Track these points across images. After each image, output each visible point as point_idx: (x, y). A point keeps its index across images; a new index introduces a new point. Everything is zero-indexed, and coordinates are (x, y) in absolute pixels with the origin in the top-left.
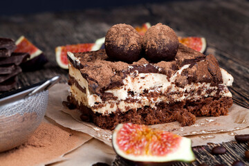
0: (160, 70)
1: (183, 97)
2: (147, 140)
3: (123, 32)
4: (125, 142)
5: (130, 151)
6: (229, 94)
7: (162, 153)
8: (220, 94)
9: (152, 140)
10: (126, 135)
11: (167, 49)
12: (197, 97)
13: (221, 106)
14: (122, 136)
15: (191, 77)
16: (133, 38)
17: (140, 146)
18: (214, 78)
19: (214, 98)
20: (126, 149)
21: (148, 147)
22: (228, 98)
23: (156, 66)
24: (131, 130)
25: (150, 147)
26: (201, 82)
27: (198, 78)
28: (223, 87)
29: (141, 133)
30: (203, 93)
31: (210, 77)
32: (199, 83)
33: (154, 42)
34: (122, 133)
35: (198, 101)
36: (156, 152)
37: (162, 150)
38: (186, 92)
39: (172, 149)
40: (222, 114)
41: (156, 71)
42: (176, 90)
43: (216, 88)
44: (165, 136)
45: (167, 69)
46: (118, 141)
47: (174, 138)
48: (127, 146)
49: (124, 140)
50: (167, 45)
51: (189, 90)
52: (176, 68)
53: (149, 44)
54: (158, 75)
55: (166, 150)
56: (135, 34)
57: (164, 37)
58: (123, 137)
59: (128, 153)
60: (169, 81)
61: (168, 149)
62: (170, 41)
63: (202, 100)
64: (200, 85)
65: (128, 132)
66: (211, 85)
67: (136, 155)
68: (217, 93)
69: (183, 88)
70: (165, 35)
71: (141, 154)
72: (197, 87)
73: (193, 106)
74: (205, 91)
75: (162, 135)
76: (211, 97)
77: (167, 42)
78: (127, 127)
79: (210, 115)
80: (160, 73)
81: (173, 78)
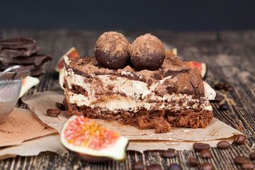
0: (141, 77)
1: (163, 106)
2: (90, 134)
3: (111, 39)
4: (71, 132)
5: (72, 141)
6: (210, 108)
7: (98, 147)
8: (201, 107)
9: (94, 135)
10: (75, 126)
11: (151, 58)
12: (177, 107)
13: (200, 118)
14: (72, 126)
15: (171, 87)
16: (120, 45)
17: (83, 138)
18: (196, 91)
19: (196, 111)
20: (69, 138)
21: (88, 140)
22: (208, 111)
23: (138, 74)
24: (81, 122)
25: (90, 140)
26: (183, 93)
27: (179, 89)
28: (204, 100)
29: (88, 126)
30: (184, 105)
31: (192, 89)
32: (180, 94)
33: (138, 51)
34: (73, 124)
35: (178, 111)
36: (93, 146)
37: (99, 145)
38: (166, 101)
39: (108, 146)
40: (201, 127)
41: (137, 78)
42: (155, 99)
43: (198, 101)
44: (107, 133)
45: (148, 78)
46: (67, 130)
47: (114, 135)
48: (72, 136)
49: (71, 130)
50: (151, 55)
51: (169, 100)
52: (158, 78)
53: (134, 52)
54: (139, 82)
55: (102, 146)
56: (123, 42)
57: (148, 46)
58: (71, 128)
59: (69, 142)
60: (149, 89)
61: (105, 144)
62: (154, 51)
63: (182, 111)
64: (181, 96)
65: (78, 124)
66: (193, 98)
67: (76, 145)
68: (199, 106)
69: (162, 97)
70: (150, 44)
71: (80, 145)
72: (178, 98)
73: (173, 116)
74: (186, 102)
75: (105, 131)
76: (193, 109)
77: (151, 51)
78: (79, 119)
79: (189, 126)
80: (141, 80)
81: (153, 87)
